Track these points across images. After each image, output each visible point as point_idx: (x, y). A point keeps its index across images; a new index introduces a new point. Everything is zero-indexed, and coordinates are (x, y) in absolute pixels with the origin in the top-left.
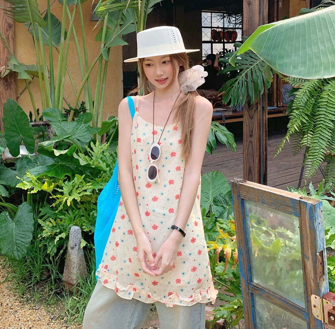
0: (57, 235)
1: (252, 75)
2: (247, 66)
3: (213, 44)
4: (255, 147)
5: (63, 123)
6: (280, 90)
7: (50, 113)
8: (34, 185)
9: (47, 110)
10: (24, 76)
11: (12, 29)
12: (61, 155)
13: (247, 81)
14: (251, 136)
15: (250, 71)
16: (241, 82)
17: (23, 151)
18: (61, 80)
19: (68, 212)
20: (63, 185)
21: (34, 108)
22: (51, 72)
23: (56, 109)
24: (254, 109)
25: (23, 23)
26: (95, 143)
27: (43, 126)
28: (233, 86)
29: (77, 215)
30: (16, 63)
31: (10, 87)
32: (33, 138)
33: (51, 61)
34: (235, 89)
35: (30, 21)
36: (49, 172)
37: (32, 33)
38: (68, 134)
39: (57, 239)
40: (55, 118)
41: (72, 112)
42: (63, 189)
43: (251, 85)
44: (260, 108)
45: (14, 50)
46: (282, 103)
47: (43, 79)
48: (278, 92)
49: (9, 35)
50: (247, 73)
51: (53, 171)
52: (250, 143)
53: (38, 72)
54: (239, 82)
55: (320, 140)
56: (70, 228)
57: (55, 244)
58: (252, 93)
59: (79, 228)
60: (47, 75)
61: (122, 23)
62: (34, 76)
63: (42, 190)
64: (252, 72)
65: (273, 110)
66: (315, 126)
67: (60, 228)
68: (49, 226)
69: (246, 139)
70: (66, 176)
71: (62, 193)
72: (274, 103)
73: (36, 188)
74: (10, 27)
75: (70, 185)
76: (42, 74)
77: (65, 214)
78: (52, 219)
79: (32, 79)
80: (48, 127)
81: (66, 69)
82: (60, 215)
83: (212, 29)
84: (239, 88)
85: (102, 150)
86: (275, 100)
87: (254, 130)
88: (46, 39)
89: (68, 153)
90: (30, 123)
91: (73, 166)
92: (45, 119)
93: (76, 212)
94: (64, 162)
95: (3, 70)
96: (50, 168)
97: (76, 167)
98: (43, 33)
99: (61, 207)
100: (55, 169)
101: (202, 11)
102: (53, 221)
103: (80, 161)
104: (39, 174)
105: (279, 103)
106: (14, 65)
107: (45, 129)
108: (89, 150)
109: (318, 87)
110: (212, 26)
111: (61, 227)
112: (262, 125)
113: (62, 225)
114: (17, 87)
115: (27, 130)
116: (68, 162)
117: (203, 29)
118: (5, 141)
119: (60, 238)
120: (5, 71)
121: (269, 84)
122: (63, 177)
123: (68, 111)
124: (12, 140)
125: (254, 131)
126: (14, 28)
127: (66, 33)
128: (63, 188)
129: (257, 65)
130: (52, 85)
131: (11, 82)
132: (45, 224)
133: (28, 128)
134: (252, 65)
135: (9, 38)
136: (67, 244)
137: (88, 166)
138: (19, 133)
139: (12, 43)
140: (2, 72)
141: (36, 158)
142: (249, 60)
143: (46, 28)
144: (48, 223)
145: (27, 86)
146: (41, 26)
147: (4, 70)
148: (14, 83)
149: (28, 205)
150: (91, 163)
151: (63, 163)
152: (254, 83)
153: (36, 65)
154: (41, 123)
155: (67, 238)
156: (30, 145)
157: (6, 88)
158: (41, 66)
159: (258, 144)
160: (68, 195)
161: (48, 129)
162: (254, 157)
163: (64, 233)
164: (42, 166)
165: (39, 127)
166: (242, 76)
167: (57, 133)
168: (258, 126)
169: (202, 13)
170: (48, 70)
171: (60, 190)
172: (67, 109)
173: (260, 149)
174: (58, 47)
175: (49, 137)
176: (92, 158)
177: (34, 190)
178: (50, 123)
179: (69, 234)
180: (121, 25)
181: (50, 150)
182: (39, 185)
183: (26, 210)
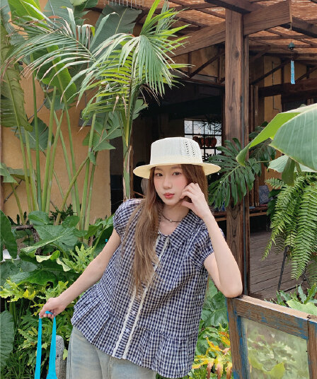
1: (235, 177)
2: (230, 169)
4: (238, 246)
5: (48, 227)
7: (36, 216)
8: (15, 293)
9: (33, 213)
10: (9, 180)
13: (230, 183)
14: (234, 236)
15: (233, 174)
16: (224, 184)
17: (6, 256)
18: (47, 184)
20: (45, 292)
23: (43, 212)
25: (10, 128)
26: (80, 248)
27: (28, 230)
28: (217, 188)
30: (1, 167)
33: (38, 165)
34: (219, 191)
35: (17, 125)
36: (31, 278)
38: (52, 239)
40: (40, 221)
41: (59, 215)
42: (45, 297)
43: (234, 187)
44: (242, 209)
50: (230, 176)
51: (35, 277)
52: (234, 243)
53: (24, 176)
58: (235, 195)
59: (61, 337)
61: (109, 128)
63: (23, 298)
64: (235, 174)
66: (298, 226)
68: (31, 336)
70: (48, 283)
73: (17, 296)
75: (52, 292)
78: (34, 327)
79: (19, 184)
80: (33, 231)
84: (223, 189)
85: (86, 255)
88: (33, 142)
89: (51, 259)
92: (31, 223)
94: (47, 267)
96: (33, 275)
97: (59, 272)
98: (30, 137)
100: (38, 275)
102: (35, 329)
103: (64, 267)
104: (21, 281)
107: (31, 232)
108: (73, 254)
112: (244, 225)
116: (51, 268)
122: (45, 284)
123: (55, 214)
125: (237, 231)
127: (53, 138)
128: (46, 295)
129: (239, 167)
130: (39, 188)
132: (26, 334)
134: (234, 168)
137: (71, 272)
141: (20, 263)
142: (232, 163)
144: (29, 332)
145: (13, 190)
149: (10, 313)
150: (75, 268)
151: (47, 269)
152: (237, 184)
153: (23, 169)
156: (13, 250)
158: (28, 170)
159: (241, 243)
163: (46, 344)
164: (24, 273)
165: (24, 231)
166: (225, 178)
167: (42, 238)
168: (241, 226)
171: (42, 298)
172: (54, 212)
173: (243, 248)
174: (45, 151)
175: (34, 241)
176: (77, 262)
177: (15, 298)
178: (35, 227)
180: (108, 130)
181: (32, 256)
182: (21, 293)
183: (7, 319)
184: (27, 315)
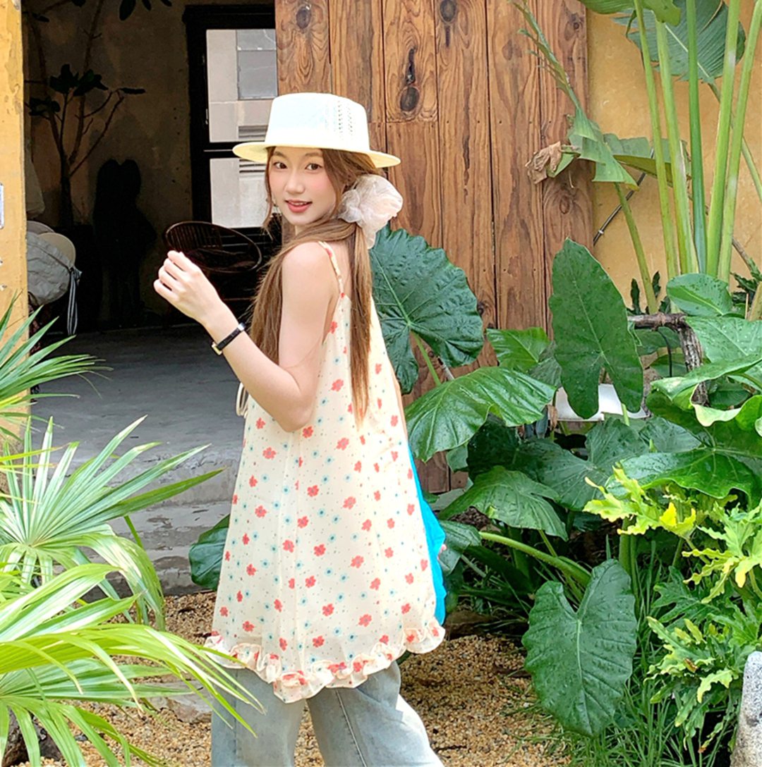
0: (706, 675)
5: (729, 324)
7: (691, 289)
8: (637, 510)
9: (681, 280)
10: (613, 173)
11: (582, 31)
12: (717, 424)
17: (609, 403)
18: (724, 187)
19: (742, 610)
20: (724, 518)
21: (643, 270)
22: (694, 160)
23: (710, 277)
25: (612, 15)
27: (668, 330)
30: (590, 136)
31: (574, 203)
32: (638, 365)
33: (695, 126)
36: (682, 473)
37: (638, 44)
38: (741, 360)
39: (706, 685)
42: (723, 532)
45: (585, 95)
47: (670, 182)
49: (572, 51)
51: (694, 471)
53: (655, 161)
56: (746, 657)
57: (700, 700)
60: (681, 169)
62: (646, 172)
67: (714, 654)
68: (683, 643)
70: (733, 492)
71: (722, 545)
73: (643, 521)
74: (576, 26)
75: (745, 521)
76: (668, 167)
77: (732, 610)
78: (693, 621)
79: (638, 184)
80: (683, 332)
81: (742, 150)
82: (716, 613)
89: (739, 420)
90: (629, 318)
91: (755, 463)
92: (675, 308)
94: (728, 446)
95: (555, 153)
96: (686, 463)
98: (670, 39)
99: (718, 589)
100: (702, 465)
102: (696, 628)
104: (652, 477)
106: (585, 139)
107: (677, 338)
111: (718, 651)
113: (722, 646)
114: (593, 205)
115: (620, 340)
116: (742, 450)
118: (558, 369)
119: (713, 684)
120: (561, 159)
122: (723, 495)
123: (747, 286)
124: (576, 365)
126: (588, 29)
127: (741, 39)
128: (726, 529)
130: (698, 199)
131: (578, 190)
132: (669, 635)
133: (623, 334)
135: (572, 59)
136: (736, 706)
138: (596, 347)
139: (582, 75)
140: (552, 160)
141: (648, 428)
143: (679, 24)
144: (678, 632)
147: (559, 155)
148: (585, 192)
149: (621, 569)
151: (727, 451)
153: (649, 139)
154: (664, 319)
155: (737, 685)
156: (627, 384)
157: (564, 208)
158: (664, 142)
160: (741, 555)
161: (685, 338)
164: (660, 454)
165: (657, 330)
167: (710, 355)
170: (686, 154)
171: (716, 535)
172: (744, 279)
174: (716, 84)
175: (687, 364)
177: (638, 525)
178: (689, 322)
179: (741, 676)
181: (683, 406)
182: (653, 512)
183: (615, 583)
184: (671, 581)
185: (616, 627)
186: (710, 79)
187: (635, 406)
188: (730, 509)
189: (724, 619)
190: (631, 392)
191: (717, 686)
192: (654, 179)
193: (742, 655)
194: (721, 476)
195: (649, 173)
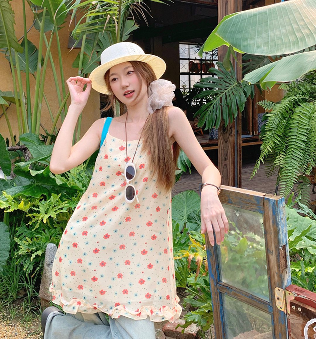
0: (33, 253)
1: (226, 98)
2: (222, 91)
3: (191, 76)
4: (229, 170)
5: (40, 147)
6: (255, 119)
7: (27, 138)
8: (11, 204)
9: (24, 135)
10: (0, 101)
12: (37, 175)
13: (221, 105)
14: (226, 159)
15: (225, 96)
16: (215, 106)
18: (37, 106)
19: (44, 232)
20: (39, 204)
21: (11, 133)
22: (28, 98)
23: (33, 134)
24: (229, 132)
27: (19, 151)
28: (208, 110)
29: (53, 234)
33: (28, 87)
34: (210, 113)
35: (7, 46)
36: (25, 192)
37: (9, 60)
39: (33, 256)
40: (32, 142)
41: (49, 138)
42: (39, 208)
43: (225, 109)
44: (234, 132)
46: (257, 132)
47: (20, 105)
48: (254, 121)
50: (221, 97)
51: (29, 191)
52: (225, 166)
53: (15, 98)
54: (213, 106)
55: (293, 161)
56: (46, 246)
57: (32, 261)
58: (226, 117)
59: (55, 245)
60: (23, 101)
62: (11, 102)
63: (18, 210)
64: (226, 96)
65: (249, 139)
66: (287, 147)
67: (36, 246)
68: (26, 244)
69: (220, 163)
70: (42, 195)
71: (38, 212)
72: (249, 132)
73: (12, 208)
75: (46, 204)
76: (19, 100)
77: (42, 233)
78: (29, 238)
79: (10, 105)
80: (24, 151)
81: (43, 95)
82: (36, 234)
83: (190, 61)
84: (213, 111)
85: (78, 171)
86: (251, 129)
87: (228, 153)
88: (23, 65)
89: (44, 173)
90: (6, 148)
91: (49, 187)
92: (21, 144)
93: (52, 231)
94: (40, 182)
96: (27, 189)
97: (52, 187)
98: (19, 59)
99: (37, 226)
100: (32, 189)
101: (180, 42)
102: (30, 240)
103: (56, 181)
104: (15, 194)
105: (254, 132)
107: (22, 153)
109: (290, 109)
110: (190, 58)
111: (38, 246)
112: (236, 149)
113: (39, 244)
115: (3, 153)
116: (45, 183)
117: (180, 60)
119: (36, 255)
121: (243, 107)
122: (39, 197)
125: (228, 155)
127: (43, 60)
128: (40, 207)
129: (231, 89)
130: (29, 110)
132: (21, 243)
133: (4, 151)
134: (226, 89)
136: (43, 262)
137: (64, 186)
142: (224, 85)
144: (24, 242)
145: (4, 112)
146: (17, 52)
149: (5, 224)
151: (40, 184)
152: (228, 106)
153: (12, 92)
154: (18, 147)
155: (43, 255)
156: (6, 167)
158: (18, 93)
159: (232, 167)
160: (44, 214)
161: (25, 153)
162: (229, 180)
163: (40, 251)
164: (18, 187)
165: (16, 151)
166: (216, 100)
167: (34, 156)
168: (233, 149)
169: (180, 45)
170: (25, 96)
171: (36, 209)
172: (44, 136)
173: (234, 171)
175: (26, 159)
176: (69, 179)
177: (11, 209)
179: (45, 252)
180: (98, 52)
181: (26, 170)
182: (16, 204)
183: (2, 229)
184: (22, 226)
185: (3, 243)
186: (33, 73)
187: (8, 174)
188: (41, 201)
189: (39, 236)
190: (7, 169)
191: (37, 256)
192: (14, 104)
193: (45, 246)
194: (38, 192)
195: (13, 102)
